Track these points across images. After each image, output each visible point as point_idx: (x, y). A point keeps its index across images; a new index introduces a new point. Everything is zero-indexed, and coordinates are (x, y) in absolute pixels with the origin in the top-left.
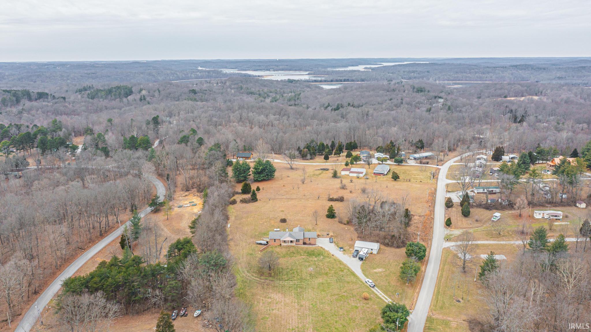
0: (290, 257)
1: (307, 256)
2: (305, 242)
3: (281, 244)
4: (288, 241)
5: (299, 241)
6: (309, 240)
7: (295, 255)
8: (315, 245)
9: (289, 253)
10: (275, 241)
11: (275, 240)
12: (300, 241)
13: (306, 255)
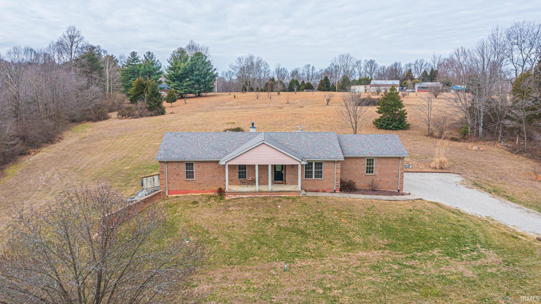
0: (282, 257)
1: (392, 246)
2: (348, 178)
3: (221, 192)
4: (263, 168)
5: (319, 174)
6: (370, 170)
7: (311, 245)
8: (399, 193)
9: (271, 230)
10: (190, 175)
11: (189, 165)
12: (325, 169)
13: (382, 242)
